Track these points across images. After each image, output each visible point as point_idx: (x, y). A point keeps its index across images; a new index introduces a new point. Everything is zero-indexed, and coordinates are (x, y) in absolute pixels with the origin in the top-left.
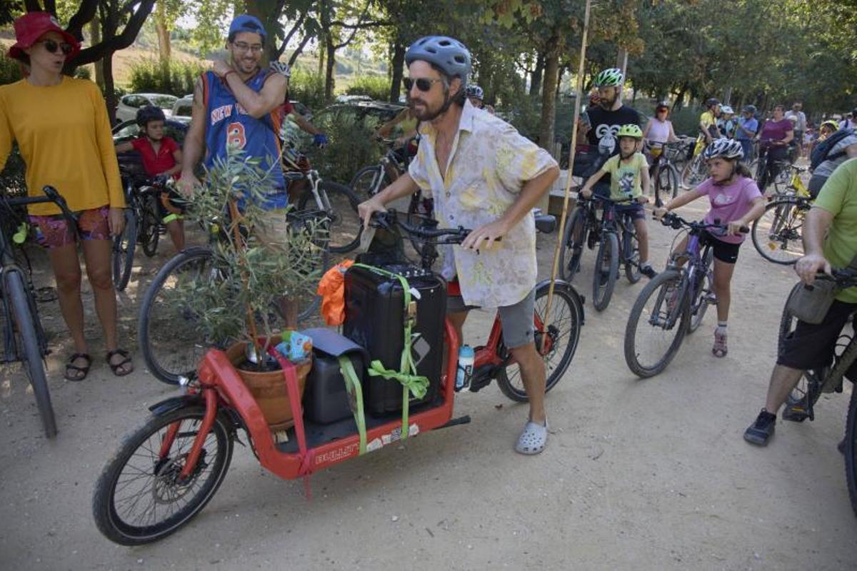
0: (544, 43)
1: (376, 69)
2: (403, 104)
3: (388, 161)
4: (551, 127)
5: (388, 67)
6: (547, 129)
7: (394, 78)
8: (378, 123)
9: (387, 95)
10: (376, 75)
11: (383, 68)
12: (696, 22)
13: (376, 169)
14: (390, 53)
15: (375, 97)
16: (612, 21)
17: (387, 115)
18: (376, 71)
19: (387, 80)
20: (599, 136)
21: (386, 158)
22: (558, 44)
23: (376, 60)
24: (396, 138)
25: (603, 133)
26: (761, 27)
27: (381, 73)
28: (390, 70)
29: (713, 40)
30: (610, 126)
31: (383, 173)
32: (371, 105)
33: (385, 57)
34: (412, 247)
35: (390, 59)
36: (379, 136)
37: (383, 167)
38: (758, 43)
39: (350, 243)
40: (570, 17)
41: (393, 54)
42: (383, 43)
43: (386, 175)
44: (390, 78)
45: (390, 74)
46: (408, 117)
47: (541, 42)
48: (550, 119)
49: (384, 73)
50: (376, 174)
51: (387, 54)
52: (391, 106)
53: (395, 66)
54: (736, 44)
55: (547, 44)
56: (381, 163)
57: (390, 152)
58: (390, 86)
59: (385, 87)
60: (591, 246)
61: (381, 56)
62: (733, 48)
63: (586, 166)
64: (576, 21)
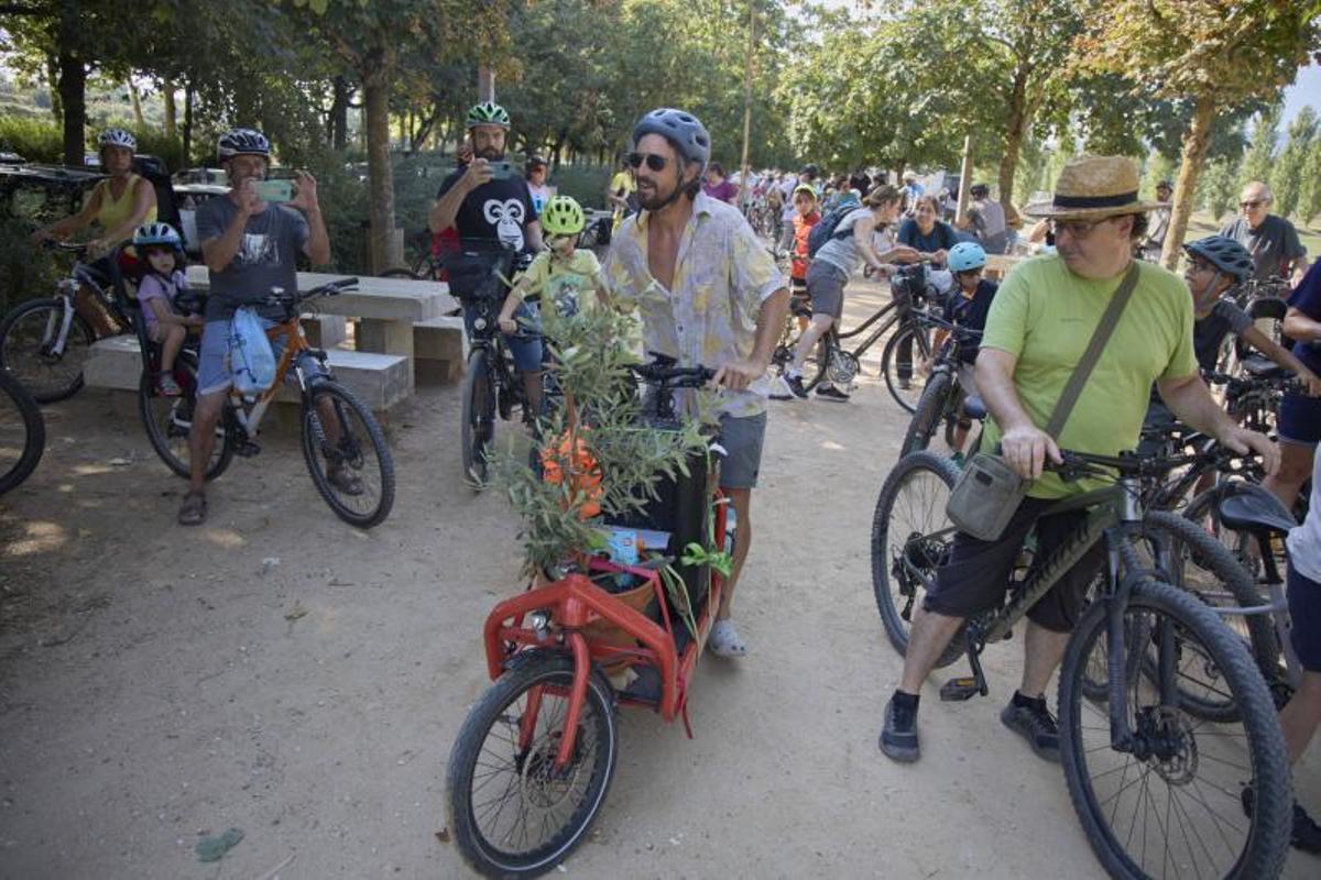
0: (360, 61)
1: (28, 103)
2: (92, 169)
3: (77, 287)
4: (389, 205)
5: (50, 101)
6: (382, 208)
7: (67, 118)
8: (43, 208)
9: (57, 151)
10: (29, 114)
11: (41, 101)
12: (574, 41)
13: (53, 304)
14: (52, 72)
15: (31, 154)
16: (476, 25)
17: (61, 192)
18: (28, 108)
19: (53, 124)
20: (492, 220)
21: (73, 281)
22: (384, 61)
23: (25, 85)
24: (91, 237)
25: (496, 215)
26: (664, 53)
27: (38, 110)
28: (56, 104)
29: (598, 68)
30: (503, 201)
31: (69, 312)
32: (23, 171)
33: (42, 79)
34: (158, 458)
35: (53, 83)
36: (49, 236)
37: (67, 299)
38: (665, 75)
39: (10, 468)
40: (406, 13)
41: (59, 76)
42: (34, 53)
43: (76, 315)
44: (58, 117)
45: (56, 110)
46: (108, 196)
47: (354, 58)
48: (386, 190)
49: (49, 110)
50: (53, 315)
51: (46, 75)
52: (68, 172)
53: (64, 97)
54: (636, 73)
55: (364, 61)
56: (62, 291)
57: (78, 267)
58: (61, 134)
59: (51, 137)
60: (505, 415)
61: (34, 77)
62: (632, 79)
63: (478, 276)
64: (418, 21)
